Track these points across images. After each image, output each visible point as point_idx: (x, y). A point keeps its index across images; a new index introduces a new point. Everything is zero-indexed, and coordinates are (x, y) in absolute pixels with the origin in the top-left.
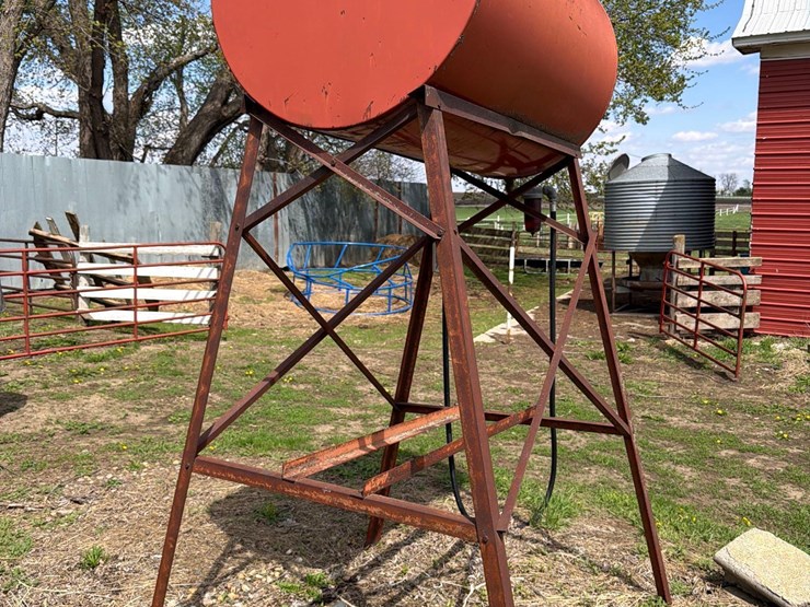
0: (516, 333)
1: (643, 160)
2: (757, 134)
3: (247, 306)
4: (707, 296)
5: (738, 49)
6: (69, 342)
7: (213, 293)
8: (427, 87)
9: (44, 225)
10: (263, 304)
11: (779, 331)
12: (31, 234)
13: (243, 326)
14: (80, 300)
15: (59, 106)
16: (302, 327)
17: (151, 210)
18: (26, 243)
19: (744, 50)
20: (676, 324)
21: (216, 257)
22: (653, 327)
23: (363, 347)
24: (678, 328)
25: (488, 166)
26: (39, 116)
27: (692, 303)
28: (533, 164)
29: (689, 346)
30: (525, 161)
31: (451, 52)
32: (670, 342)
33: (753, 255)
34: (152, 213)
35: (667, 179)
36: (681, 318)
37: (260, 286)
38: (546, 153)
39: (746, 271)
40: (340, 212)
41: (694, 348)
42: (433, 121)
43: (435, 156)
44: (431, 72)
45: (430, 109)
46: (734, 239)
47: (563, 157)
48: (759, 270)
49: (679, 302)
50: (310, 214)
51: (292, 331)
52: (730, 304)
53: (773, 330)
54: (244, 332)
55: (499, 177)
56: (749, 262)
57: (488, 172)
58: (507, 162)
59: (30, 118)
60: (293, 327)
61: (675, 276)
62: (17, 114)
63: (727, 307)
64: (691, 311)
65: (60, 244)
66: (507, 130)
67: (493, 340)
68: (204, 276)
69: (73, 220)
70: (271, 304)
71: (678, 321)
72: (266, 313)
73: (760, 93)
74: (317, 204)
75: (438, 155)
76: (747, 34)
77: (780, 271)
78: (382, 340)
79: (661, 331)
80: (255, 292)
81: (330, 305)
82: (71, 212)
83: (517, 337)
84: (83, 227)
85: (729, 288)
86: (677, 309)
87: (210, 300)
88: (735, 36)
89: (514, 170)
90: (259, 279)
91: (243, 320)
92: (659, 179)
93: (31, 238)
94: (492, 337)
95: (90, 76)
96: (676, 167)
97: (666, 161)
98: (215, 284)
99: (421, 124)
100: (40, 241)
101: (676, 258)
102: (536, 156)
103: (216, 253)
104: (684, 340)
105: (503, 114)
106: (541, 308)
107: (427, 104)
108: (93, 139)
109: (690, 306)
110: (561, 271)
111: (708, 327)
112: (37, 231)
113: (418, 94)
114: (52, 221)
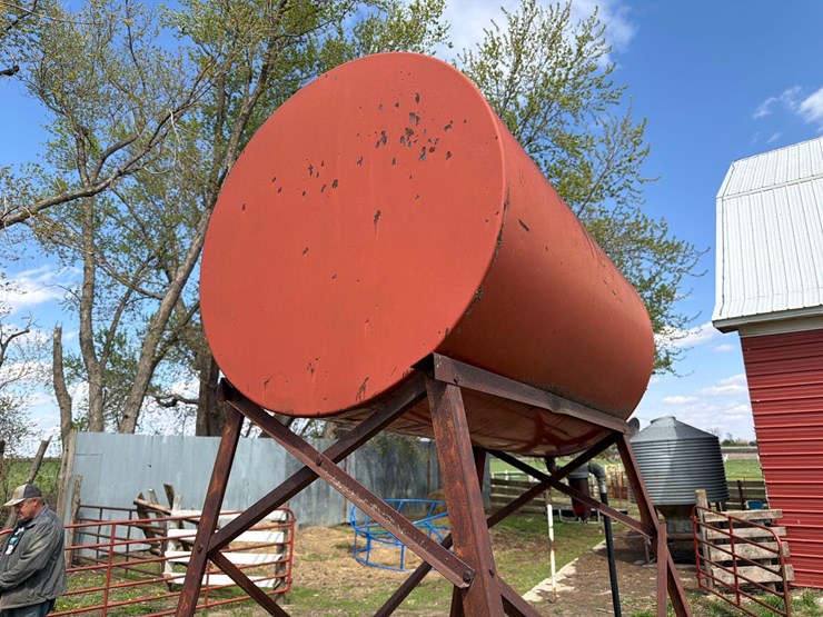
0: (562, 589)
1: (652, 422)
2: (751, 398)
3: (314, 563)
4: (739, 550)
5: (719, 329)
6: (146, 609)
7: (279, 556)
8: (437, 356)
9: (147, 496)
10: (329, 561)
11: (815, 583)
12: (135, 503)
13: (307, 587)
14: (167, 564)
15: (188, 396)
16: (360, 586)
17: (243, 476)
18: (131, 511)
19: (724, 330)
20: (714, 579)
21: (284, 522)
22: (689, 579)
23: (415, 608)
24: (717, 583)
25: (524, 445)
26: (174, 404)
27: (725, 557)
28: (574, 441)
29: (731, 603)
30: (565, 438)
31: (467, 311)
32: (711, 597)
33: (772, 507)
34: (244, 480)
35: (676, 438)
36: (717, 572)
37: (327, 542)
38: (589, 429)
39: (769, 524)
40: (398, 471)
41: (738, 605)
42: (448, 401)
43: (452, 450)
44: (441, 337)
45: (443, 385)
46: (740, 487)
47: (609, 433)
48: (782, 522)
49: (713, 556)
50: (374, 473)
51: (351, 591)
52: (761, 556)
53: (810, 583)
54: (308, 593)
55: (538, 456)
56: (770, 514)
57: (526, 452)
58: (544, 440)
59: (167, 406)
60: (352, 586)
61: (704, 529)
62: (159, 402)
63: (756, 560)
64: (726, 564)
65: (158, 512)
66: (549, 408)
67: (539, 599)
68: (272, 541)
69: (169, 491)
70: (334, 562)
71: (715, 575)
72: (330, 571)
73: (746, 363)
74: (379, 465)
75: (458, 450)
76: (724, 317)
77: (802, 523)
78: (434, 600)
79: (700, 586)
80: (324, 549)
81: (387, 560)
82: (169, 484)
83: (563, 594)
84: (177, 496)
85: (755, 540)
86: (712, 564)
87: (276, 563)
88: (714, 319)
89: (554, 448)
90: (328, 535)
91: (308, 579)
92: (669, 438)
93: (135, 507)
94: (539, 595)
95: (209, 372)
96: (682, 428)
97: (672, 423)
98: (282, 547)
99: (432, 404)
100: (143, 510)
101: (701, 512)
102: (577, 432)
103: (284, 518)
104: (725, 595)
105: (541, 388)
106: (580, 560)
107: (437, 377)
108: (207, 420)
109: (723, 559)
110: (592, 520)
111: (744, 581)
112: (141, 501)
113: (426, 366)
114: (153, 492)
